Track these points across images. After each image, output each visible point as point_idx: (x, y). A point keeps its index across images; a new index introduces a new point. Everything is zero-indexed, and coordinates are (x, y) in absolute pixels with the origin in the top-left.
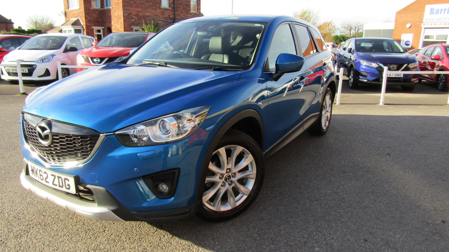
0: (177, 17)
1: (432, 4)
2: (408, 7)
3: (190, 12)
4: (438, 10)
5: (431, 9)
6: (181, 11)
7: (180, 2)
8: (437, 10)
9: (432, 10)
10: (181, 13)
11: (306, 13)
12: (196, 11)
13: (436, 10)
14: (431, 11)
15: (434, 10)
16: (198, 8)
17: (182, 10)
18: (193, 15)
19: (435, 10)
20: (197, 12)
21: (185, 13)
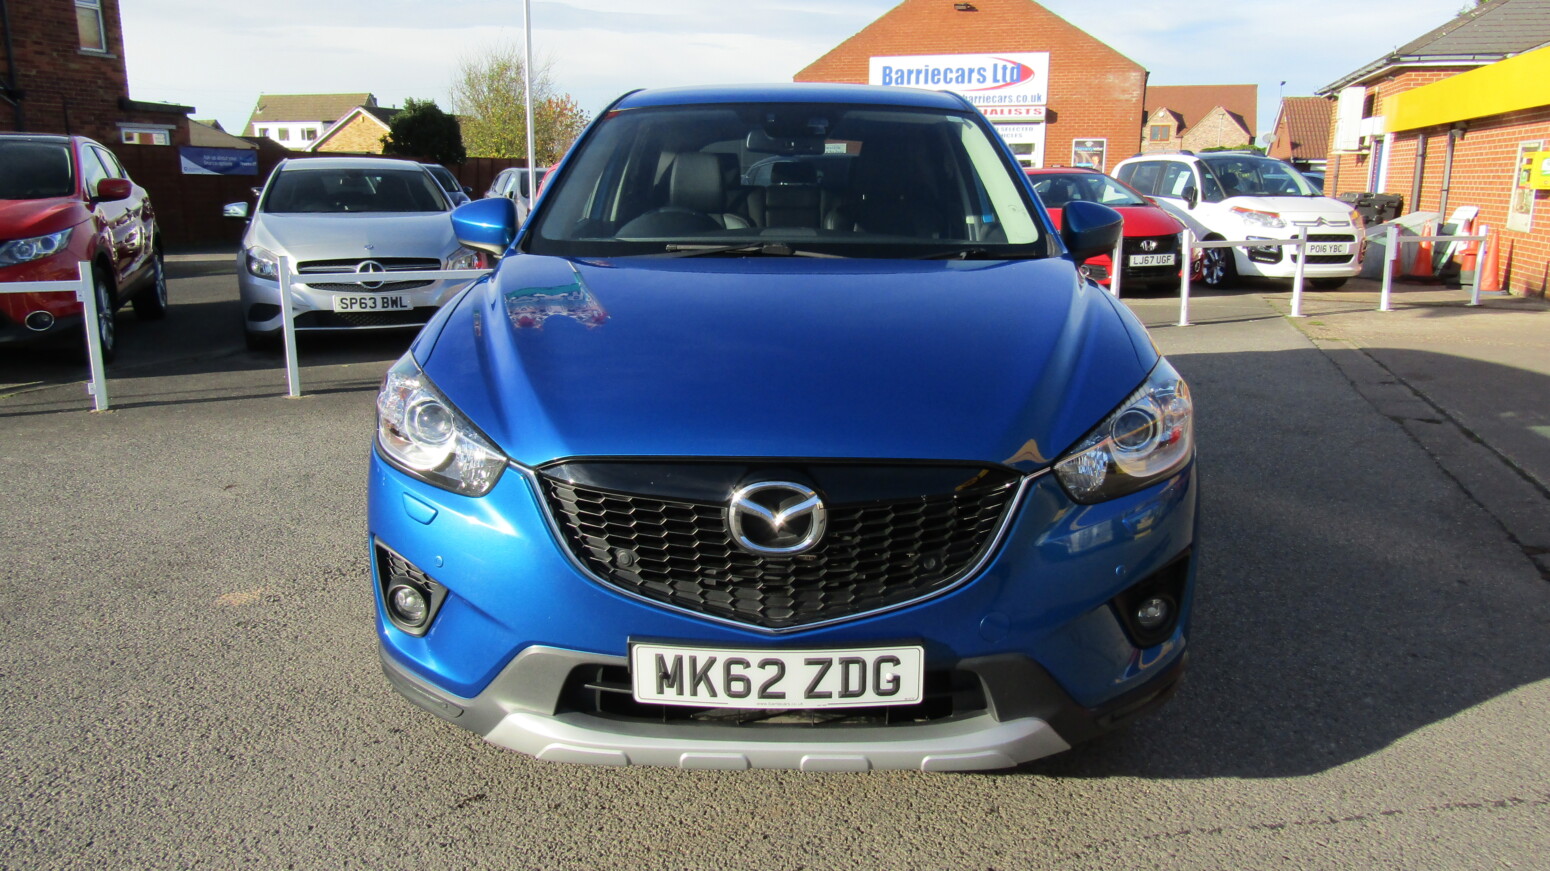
0: (22, 71)
1: (883, 55)
2: (824, 59)
3: (79, 53)
4: (902, 72)
5: (885, 68)
6: (37, 48)
7: (26, 9)
8: (900, 73)
9: (888, 72)
10: (37, 53)
11: (506, 68)
12: (104, 50)
13: (897, 73)
14: (885, 75)
15: (891, 71)
16: (110, 34)
17: (40, 43)
18: (93, 62)
19: (894, 71)
20: (108, 53)
21: (55, 54)
